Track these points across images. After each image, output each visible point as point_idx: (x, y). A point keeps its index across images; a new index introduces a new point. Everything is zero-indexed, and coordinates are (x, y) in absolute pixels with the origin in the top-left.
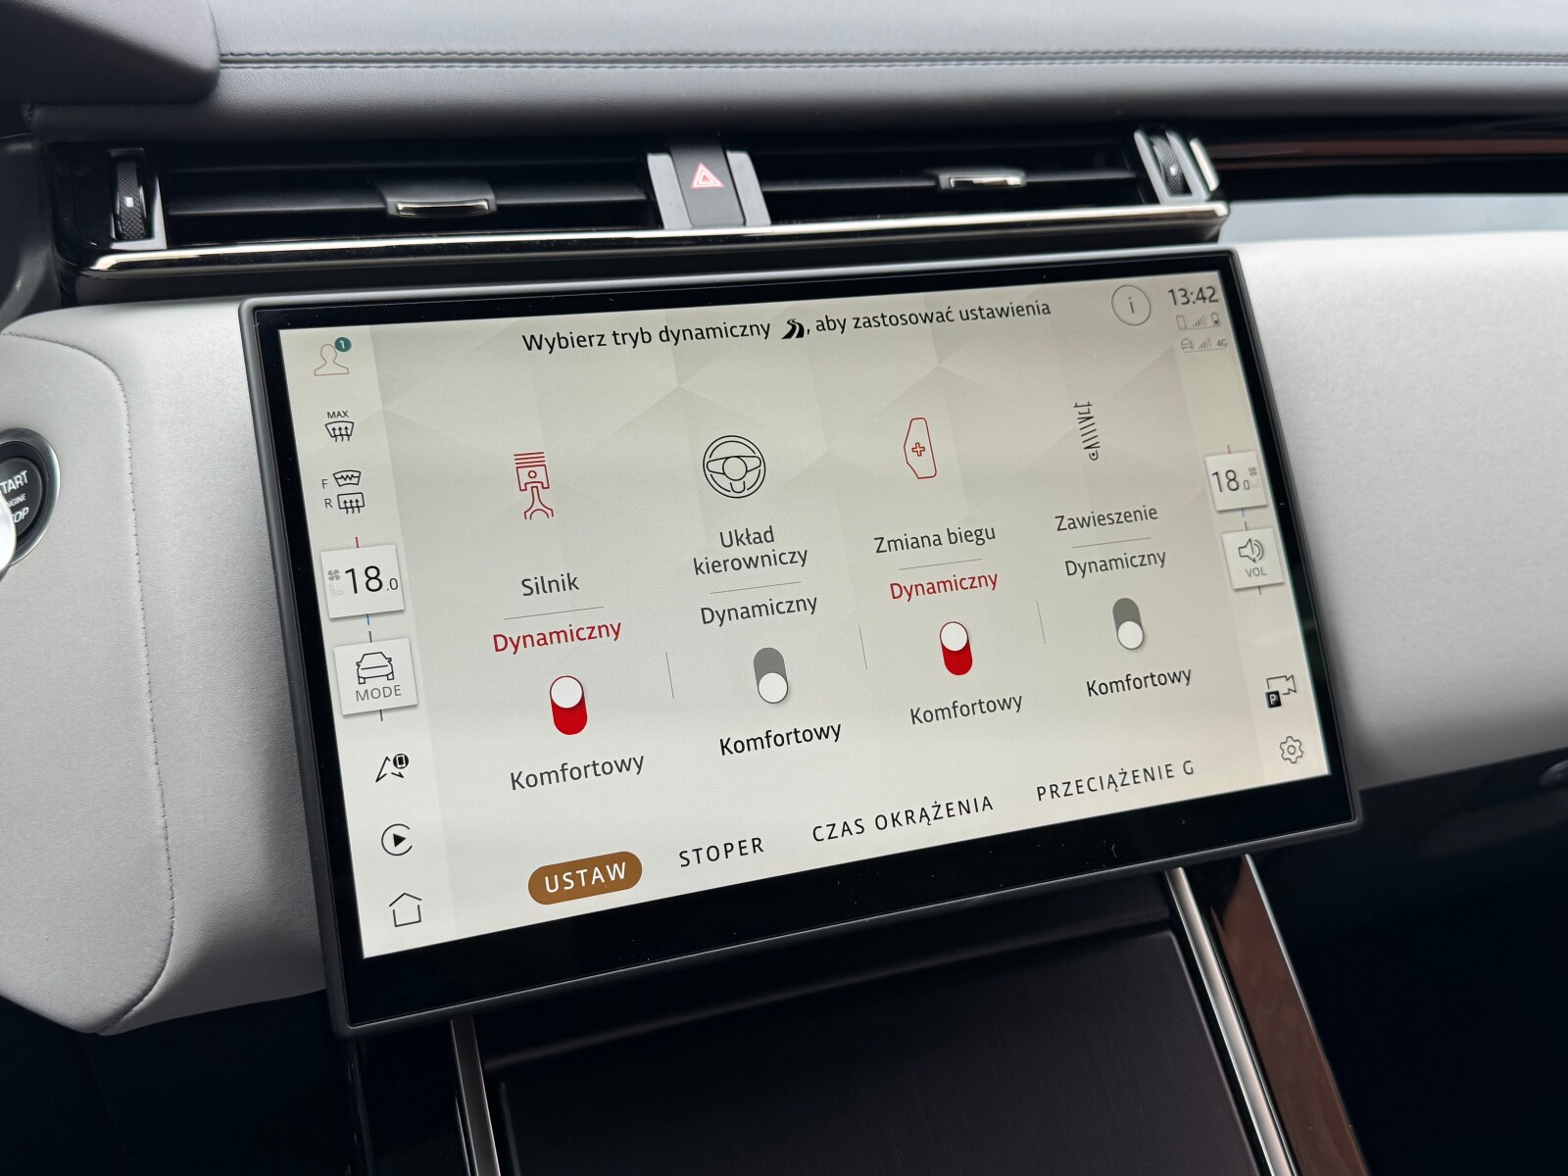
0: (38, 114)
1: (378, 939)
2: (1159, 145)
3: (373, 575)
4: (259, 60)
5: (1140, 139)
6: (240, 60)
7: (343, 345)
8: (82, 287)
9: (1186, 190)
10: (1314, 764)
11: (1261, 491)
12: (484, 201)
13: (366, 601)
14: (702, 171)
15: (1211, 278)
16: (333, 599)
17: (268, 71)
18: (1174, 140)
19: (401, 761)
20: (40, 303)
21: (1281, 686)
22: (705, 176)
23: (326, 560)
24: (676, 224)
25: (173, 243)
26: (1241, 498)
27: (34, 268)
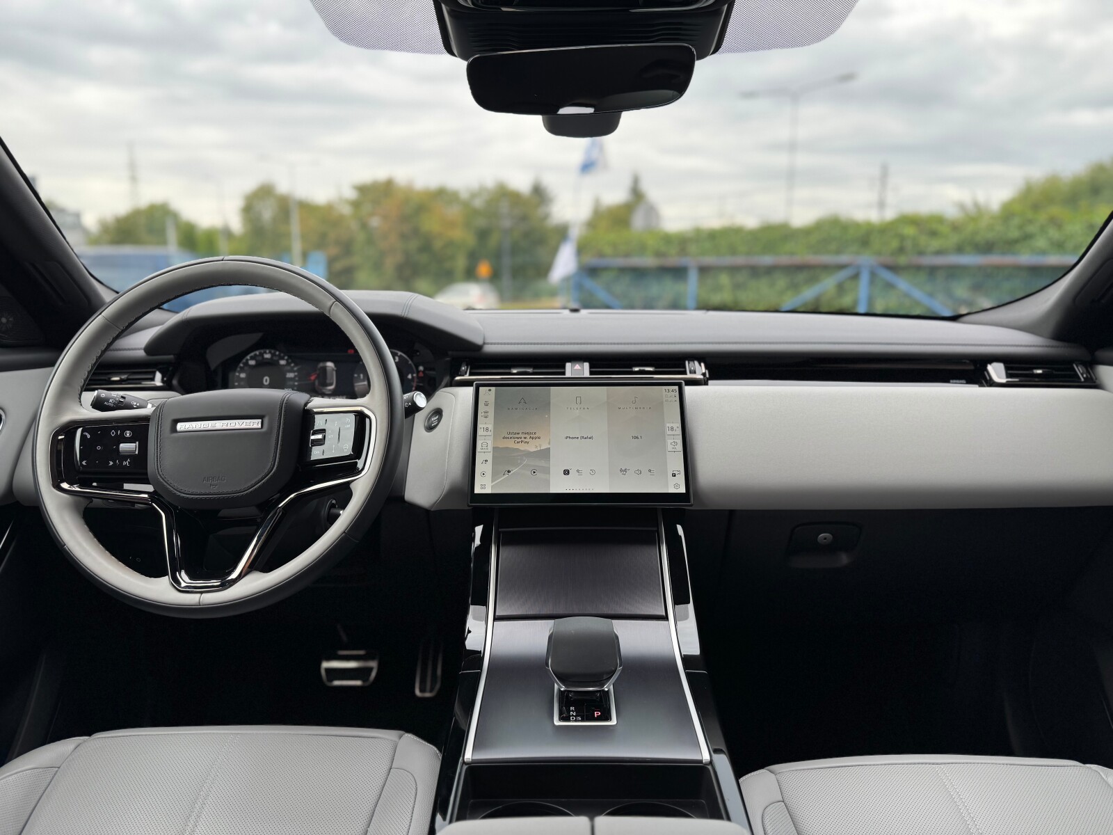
0: (450, 353)
1: (477, 490)
2: (691, 363)
3: (487, 429)
4: (491, 344)
5: (687, 362)
6: (488, 344)
7: (490, 390)
8: (453, 383)
9: (695, 373)
10: (682, 490)
11: (679, 432)
12: (530, 370)
13: (485, 433)
14: (577, 365)
15: (677, 388)
16: (480, 432)
17: (493, 345)
18: (696, 363)
19: (486, 461)
20: (446, 386)
21: (676, 473)
22: (577, 367)
23: (480, 425)
24: (568, 374)
25: (470, 375)
26: (673, 433)
27: (446, 380)
